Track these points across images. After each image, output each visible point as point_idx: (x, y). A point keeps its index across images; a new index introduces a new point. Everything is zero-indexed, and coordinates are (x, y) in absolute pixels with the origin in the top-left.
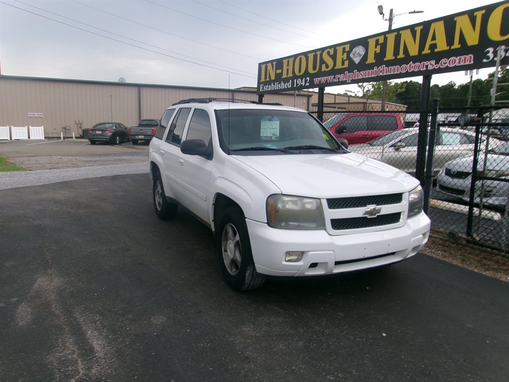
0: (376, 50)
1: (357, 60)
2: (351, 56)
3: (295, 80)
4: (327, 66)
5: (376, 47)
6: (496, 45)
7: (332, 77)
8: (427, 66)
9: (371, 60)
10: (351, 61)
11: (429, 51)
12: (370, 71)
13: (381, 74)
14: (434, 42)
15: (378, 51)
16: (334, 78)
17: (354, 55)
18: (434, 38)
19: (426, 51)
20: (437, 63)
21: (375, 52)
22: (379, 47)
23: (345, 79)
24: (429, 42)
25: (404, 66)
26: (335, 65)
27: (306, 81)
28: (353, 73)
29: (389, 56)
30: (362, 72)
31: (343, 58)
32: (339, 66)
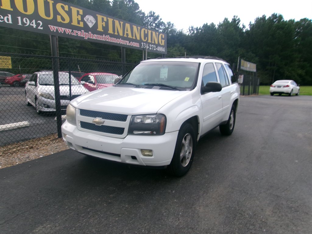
0: (103, 24)
1: (91, 25)
2: (85, 19)
3: (19, 18)
4: (63, 19)
5: (102, 22)
6: (144, 42)
7: (70, 30)
8: (126, 43)
9: (100, 29)
10: (85, 24)
11: (126, 36)
12: (101, 36)
13: (108, 40)
14: (127, 32)
15: (104, 25)
16: (72, 32)
17: (87, 20)
18: (127, 31)
19: (125, 36)
20: (129, 43)
21: (103, 25)
22: (104, 23)
23: (82, 36)
24: (126, 32)
25: (118, 39)
26: (71, 20)
27: (38, 25)
28: (89, 33)
29: (111, 31)
30: (96, 35)
31: (78, 19)
32: (75, 23)
